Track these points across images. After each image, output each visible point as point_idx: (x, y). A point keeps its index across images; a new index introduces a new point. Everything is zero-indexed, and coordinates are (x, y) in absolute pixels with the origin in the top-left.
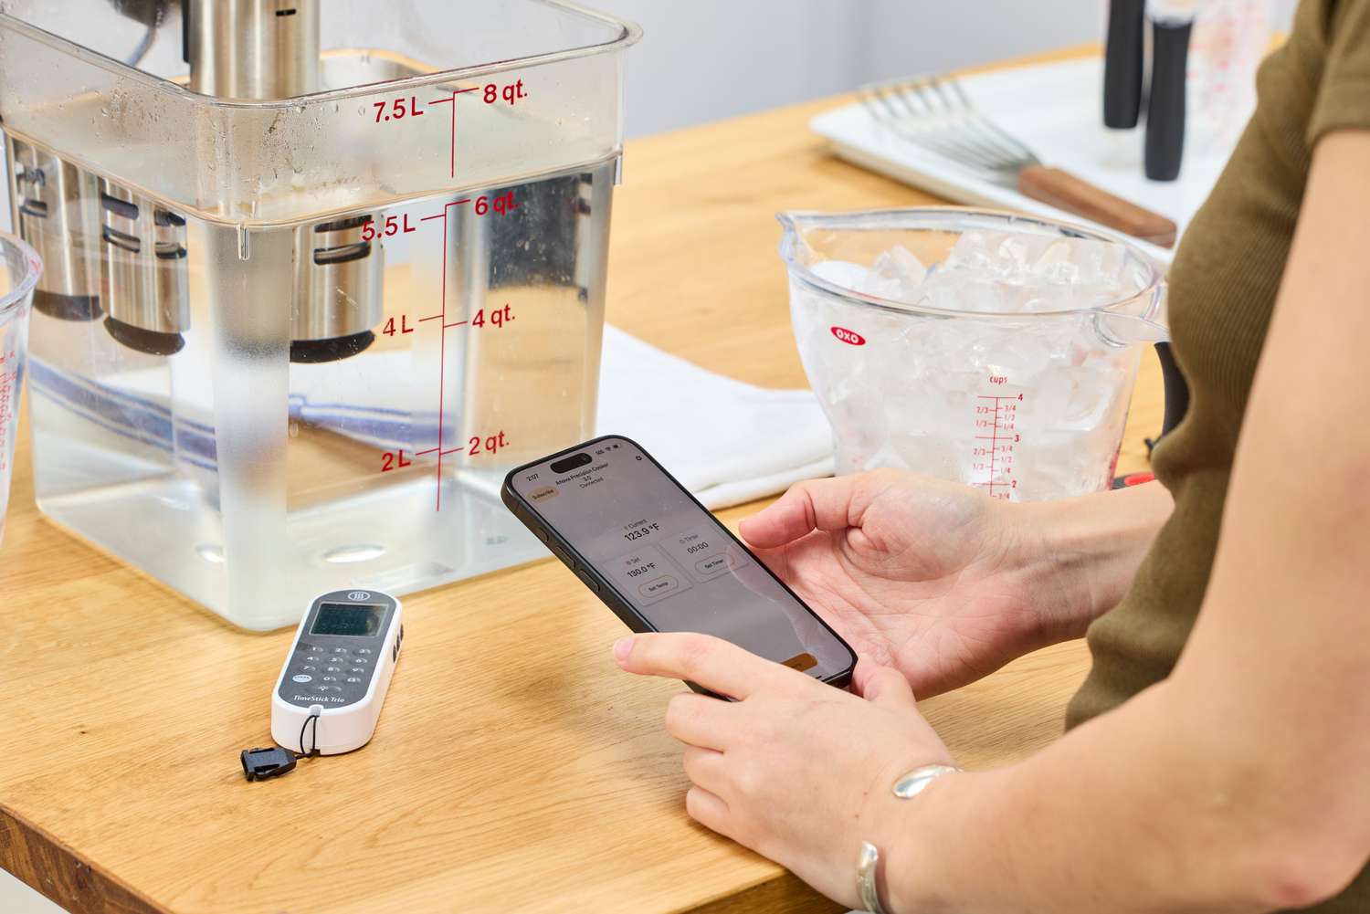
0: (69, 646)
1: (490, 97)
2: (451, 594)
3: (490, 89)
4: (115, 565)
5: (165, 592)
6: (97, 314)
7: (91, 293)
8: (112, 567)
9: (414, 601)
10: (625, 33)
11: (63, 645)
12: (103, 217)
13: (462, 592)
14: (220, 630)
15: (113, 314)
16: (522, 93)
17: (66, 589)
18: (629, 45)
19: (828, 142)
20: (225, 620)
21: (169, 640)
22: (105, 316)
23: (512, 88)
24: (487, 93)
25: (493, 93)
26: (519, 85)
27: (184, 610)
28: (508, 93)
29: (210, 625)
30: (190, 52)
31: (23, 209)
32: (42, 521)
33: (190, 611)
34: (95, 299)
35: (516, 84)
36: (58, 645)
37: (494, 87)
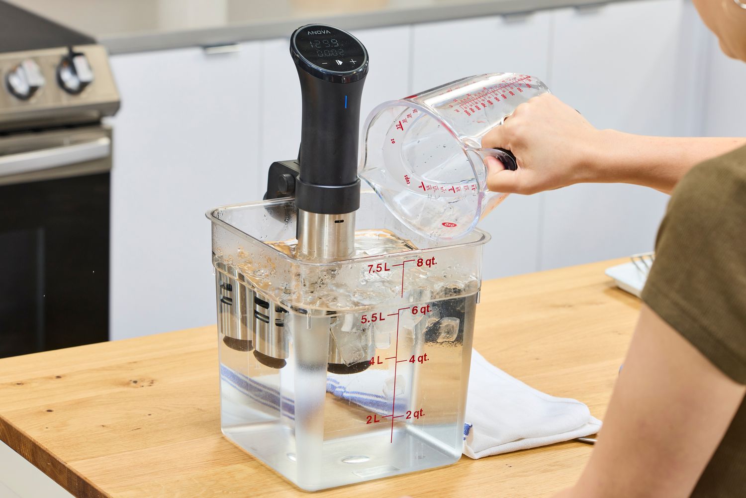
0: (228, 493)
1: (420, 264)
2: (395, 480)
3: (420, 261)
4: (251, 459)
5: (272, 472)
6: (251, 348)
7: (249, 339)
8: (250, 460)
9: (379, 482)
10: (483, 237)
11: (225, 492)
12: (255, 307)
13: (401, 479)
14: (293, 490)
15: (258, 349)
16: (434, 262)
17: (230, 468)
18: (483, 243)
19: (614, 280)
20: (296, 485)
21: (270, 492)
22: (254, 350)
23: (430, 260)
24: (419, 262)
25: (421, 262)
26: (433, 259)
27: (280, 480)
28: (428, 262)
29: (289, 487)
30: (299, 235)
31: (222, 301)
32: (223, 438)
33: (281, 481)
34: (250, 342)
35: (432, 258)
36: (223, 492)
37: (422, 260)
